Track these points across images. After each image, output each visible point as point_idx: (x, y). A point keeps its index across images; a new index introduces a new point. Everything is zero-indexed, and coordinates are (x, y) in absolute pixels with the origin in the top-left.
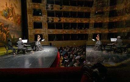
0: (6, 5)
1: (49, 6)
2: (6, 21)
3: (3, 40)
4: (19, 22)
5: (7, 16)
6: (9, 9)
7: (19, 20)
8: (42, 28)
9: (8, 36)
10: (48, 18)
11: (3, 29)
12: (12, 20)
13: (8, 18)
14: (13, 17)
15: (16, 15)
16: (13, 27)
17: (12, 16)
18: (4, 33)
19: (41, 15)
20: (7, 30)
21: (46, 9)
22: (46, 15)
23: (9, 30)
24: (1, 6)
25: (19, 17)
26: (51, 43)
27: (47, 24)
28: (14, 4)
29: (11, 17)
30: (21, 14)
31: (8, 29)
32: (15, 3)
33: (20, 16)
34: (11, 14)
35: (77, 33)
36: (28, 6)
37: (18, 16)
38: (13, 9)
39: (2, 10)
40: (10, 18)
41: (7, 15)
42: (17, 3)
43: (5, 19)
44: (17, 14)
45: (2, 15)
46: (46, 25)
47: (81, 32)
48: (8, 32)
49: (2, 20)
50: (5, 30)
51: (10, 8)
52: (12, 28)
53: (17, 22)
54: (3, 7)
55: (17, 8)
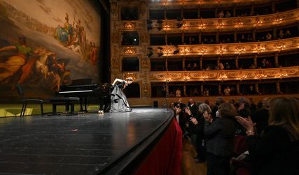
0: (67, 19)
1: (154, 24)
2: (63, 51)
3: (52, 88)
4: (94, 58)
5: (66, 41)
6: (72, 28)
7: (93, 55)
8: (138, 70)
9: (66, 81)
10: (151, 49)
11: (54, 65)
12: (78, 51)
13: (69, 45)
14: (81, 46)
15: (89, 43)
16: (81, 65)
17: (78, 43)
18: (57, 75)
19: (137, 44)
20: (64, 68)
21: (146, 31)
22: (147, 41)
23: (68, 71)
24: (54, 19)
25: (94, 50)
26: (157, 102)
27: (149, 62)
28: (86, 22)
29: (75, 44)
30: (99, 45)
31: (67, 68)
32: (88, 21)
33: (97, 48)
34: (77, 40)
35: (219, 79)
36: (112, 28)
37: (92, 46)
38: (81, 30)
39: (55, 27)
40: (72, 46)
41: (67, 38)
42: (92, 20)
43: (62, 46)
44: (91, 43)
45: (56, 37)
46: (147, 64)
47: (229, 77)
48: (67, 73)
49: (54, 46)
50: (60, 69)
51: (75, 27)
52: (78, 67)
53: (89, 58)
54: (59, 20)
55: (91, 31)
